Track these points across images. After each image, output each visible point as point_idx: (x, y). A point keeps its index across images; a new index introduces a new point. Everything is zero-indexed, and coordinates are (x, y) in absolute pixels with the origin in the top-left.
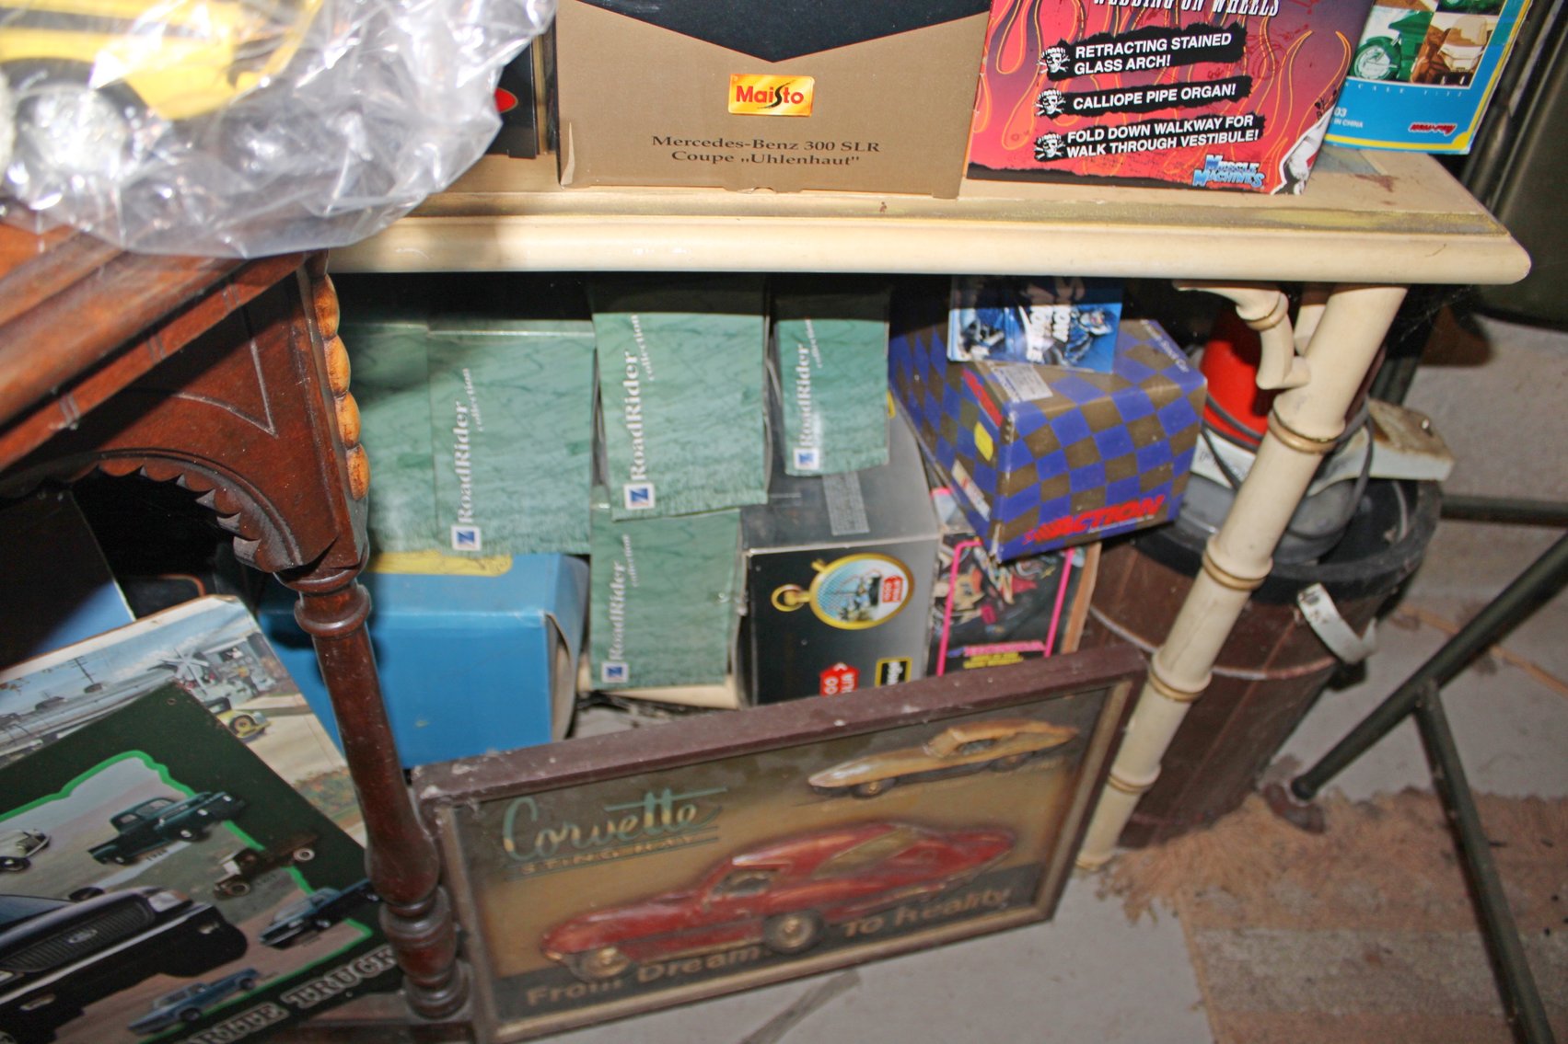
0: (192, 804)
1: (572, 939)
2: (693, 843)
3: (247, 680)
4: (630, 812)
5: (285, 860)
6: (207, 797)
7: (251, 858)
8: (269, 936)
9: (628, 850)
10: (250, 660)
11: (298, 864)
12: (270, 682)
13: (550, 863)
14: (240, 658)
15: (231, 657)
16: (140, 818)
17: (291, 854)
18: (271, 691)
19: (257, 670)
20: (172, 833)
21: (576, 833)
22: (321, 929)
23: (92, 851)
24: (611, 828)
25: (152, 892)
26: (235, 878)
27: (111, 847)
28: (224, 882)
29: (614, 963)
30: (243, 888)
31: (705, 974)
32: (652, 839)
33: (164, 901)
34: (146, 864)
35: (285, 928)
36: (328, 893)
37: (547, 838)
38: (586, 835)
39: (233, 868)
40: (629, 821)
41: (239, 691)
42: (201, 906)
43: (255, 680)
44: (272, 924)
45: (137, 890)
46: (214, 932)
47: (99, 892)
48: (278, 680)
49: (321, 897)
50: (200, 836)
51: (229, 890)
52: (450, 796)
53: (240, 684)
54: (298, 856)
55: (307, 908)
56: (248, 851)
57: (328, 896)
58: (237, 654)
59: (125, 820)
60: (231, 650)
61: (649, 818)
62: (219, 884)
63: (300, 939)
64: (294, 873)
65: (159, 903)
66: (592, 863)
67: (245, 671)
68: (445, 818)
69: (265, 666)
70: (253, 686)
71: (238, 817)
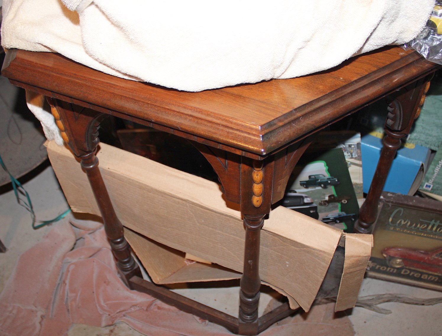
0: (328, 179)
1: (392, 252)
2: (437, 239)
3: (351, 154)
4: (426, 223)
5: (339, 201)
6: (332, 178)
7: (332, 197)
8: (324, 219)
9: (419, 234)
10: (355, 149)
11: (342, 203)
12: (356, 156)
13: (398, 229)
14: (353, 148)
15: (351, 147)
16: (315, 178)
17: (341, 200)
18: (355, 158)
19: (355, 152)
20: (319, 184)
21: (409, 223)
22: (336, 223)
23: (300, 182)
24: (419, 226)
25: (306, 197)
26: (326, 201)
27: (305, 182)
28: (323, 201)
29: (399, 264)
30: (326, 204)
31: (419, 279)
32: (427, 233)
33: (308, 200)
34: (310, 189)
35: (329, 219)
36: (344, 214)
37: (401, 222)
38: (411, 225)
39: (327, 198)
40: (424, 226)
41: (348, 156)
42: (314, 205)
43: (353, 154)
44: (326, 217)
45: (304, 195)
46: (313, 213)
47: (296, 192)
48: (358, 156)
49: (342, 214)
50: (325, 187)
51: (323, 204)
52: (385, 200)
53: (349, 154)
54: (343, 201)
55: (337, 216)
56: (333, 195)
58: (353, 146)
59: (312, 177)
60: (352, 145)
61: (430, 227)
62: (321, 201)
63: (331, 223)
64: (339, 205)
65: (306, 201)
66: (408, 233)
67: (352, 151)
68: (380, 206)
69: (357, 152)
70: (352, 155)
71: (336, 186)
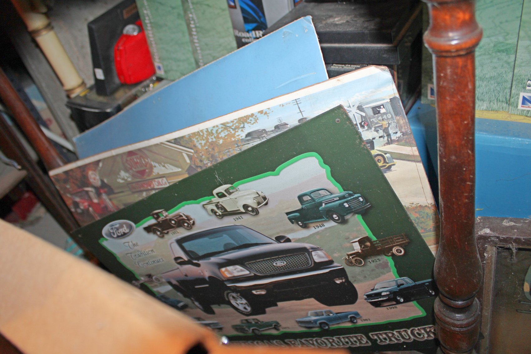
0: (341, 198)
3: (386, 130)
5: (386, 251)
6: (350, 195)
7: (368, 244)
8: (369, 296)
10: (389, 116)
11: (393, 255)
12: (399, 134)
14: (384, 113)
15: (379, 112)
16: (313, 199)
17: (391, 249)
18: (398, 141)
19: (393, 125)
20: (328, 214)
22: (398, 302)
23: (288, 214)
25: (315, 249)
26: (357, 254)
27: (297, 214)
28: (351, 255)
30: (361, 263)
33: (320, 257)
34: (312, 230)
35: (379, 295)
36: (407, 281)
39: (357, 248)
41: (380, 137)
42: (337, 265)
43: (391, 131)
44: (372, 290)
45: (307, 246)
46: (341, 283)
47: (288, 240)
48: (404, 134)
49: (403, 282)
50: (343, 221)
51: (353, 261)
52: (498, 237)
53: (381, 133)
54: (394, 250)
55: (393, 286)
56: (367, 239)
57: (407, 283)
58: (383, 111)
59: (305, 198)
60: (379, 107)
62: (349, 255)
63: (386, 304)
64: (391, 262)
65: (318, 257)
67: (385, 123)
68: (491, 253)
69: (398, 122)
70: (389, 135)
71: (364, 213)
